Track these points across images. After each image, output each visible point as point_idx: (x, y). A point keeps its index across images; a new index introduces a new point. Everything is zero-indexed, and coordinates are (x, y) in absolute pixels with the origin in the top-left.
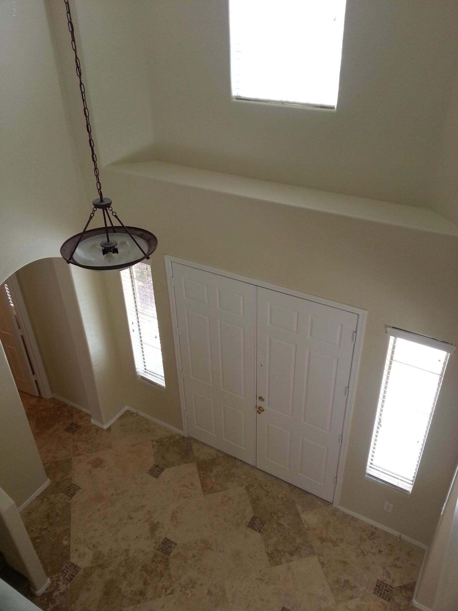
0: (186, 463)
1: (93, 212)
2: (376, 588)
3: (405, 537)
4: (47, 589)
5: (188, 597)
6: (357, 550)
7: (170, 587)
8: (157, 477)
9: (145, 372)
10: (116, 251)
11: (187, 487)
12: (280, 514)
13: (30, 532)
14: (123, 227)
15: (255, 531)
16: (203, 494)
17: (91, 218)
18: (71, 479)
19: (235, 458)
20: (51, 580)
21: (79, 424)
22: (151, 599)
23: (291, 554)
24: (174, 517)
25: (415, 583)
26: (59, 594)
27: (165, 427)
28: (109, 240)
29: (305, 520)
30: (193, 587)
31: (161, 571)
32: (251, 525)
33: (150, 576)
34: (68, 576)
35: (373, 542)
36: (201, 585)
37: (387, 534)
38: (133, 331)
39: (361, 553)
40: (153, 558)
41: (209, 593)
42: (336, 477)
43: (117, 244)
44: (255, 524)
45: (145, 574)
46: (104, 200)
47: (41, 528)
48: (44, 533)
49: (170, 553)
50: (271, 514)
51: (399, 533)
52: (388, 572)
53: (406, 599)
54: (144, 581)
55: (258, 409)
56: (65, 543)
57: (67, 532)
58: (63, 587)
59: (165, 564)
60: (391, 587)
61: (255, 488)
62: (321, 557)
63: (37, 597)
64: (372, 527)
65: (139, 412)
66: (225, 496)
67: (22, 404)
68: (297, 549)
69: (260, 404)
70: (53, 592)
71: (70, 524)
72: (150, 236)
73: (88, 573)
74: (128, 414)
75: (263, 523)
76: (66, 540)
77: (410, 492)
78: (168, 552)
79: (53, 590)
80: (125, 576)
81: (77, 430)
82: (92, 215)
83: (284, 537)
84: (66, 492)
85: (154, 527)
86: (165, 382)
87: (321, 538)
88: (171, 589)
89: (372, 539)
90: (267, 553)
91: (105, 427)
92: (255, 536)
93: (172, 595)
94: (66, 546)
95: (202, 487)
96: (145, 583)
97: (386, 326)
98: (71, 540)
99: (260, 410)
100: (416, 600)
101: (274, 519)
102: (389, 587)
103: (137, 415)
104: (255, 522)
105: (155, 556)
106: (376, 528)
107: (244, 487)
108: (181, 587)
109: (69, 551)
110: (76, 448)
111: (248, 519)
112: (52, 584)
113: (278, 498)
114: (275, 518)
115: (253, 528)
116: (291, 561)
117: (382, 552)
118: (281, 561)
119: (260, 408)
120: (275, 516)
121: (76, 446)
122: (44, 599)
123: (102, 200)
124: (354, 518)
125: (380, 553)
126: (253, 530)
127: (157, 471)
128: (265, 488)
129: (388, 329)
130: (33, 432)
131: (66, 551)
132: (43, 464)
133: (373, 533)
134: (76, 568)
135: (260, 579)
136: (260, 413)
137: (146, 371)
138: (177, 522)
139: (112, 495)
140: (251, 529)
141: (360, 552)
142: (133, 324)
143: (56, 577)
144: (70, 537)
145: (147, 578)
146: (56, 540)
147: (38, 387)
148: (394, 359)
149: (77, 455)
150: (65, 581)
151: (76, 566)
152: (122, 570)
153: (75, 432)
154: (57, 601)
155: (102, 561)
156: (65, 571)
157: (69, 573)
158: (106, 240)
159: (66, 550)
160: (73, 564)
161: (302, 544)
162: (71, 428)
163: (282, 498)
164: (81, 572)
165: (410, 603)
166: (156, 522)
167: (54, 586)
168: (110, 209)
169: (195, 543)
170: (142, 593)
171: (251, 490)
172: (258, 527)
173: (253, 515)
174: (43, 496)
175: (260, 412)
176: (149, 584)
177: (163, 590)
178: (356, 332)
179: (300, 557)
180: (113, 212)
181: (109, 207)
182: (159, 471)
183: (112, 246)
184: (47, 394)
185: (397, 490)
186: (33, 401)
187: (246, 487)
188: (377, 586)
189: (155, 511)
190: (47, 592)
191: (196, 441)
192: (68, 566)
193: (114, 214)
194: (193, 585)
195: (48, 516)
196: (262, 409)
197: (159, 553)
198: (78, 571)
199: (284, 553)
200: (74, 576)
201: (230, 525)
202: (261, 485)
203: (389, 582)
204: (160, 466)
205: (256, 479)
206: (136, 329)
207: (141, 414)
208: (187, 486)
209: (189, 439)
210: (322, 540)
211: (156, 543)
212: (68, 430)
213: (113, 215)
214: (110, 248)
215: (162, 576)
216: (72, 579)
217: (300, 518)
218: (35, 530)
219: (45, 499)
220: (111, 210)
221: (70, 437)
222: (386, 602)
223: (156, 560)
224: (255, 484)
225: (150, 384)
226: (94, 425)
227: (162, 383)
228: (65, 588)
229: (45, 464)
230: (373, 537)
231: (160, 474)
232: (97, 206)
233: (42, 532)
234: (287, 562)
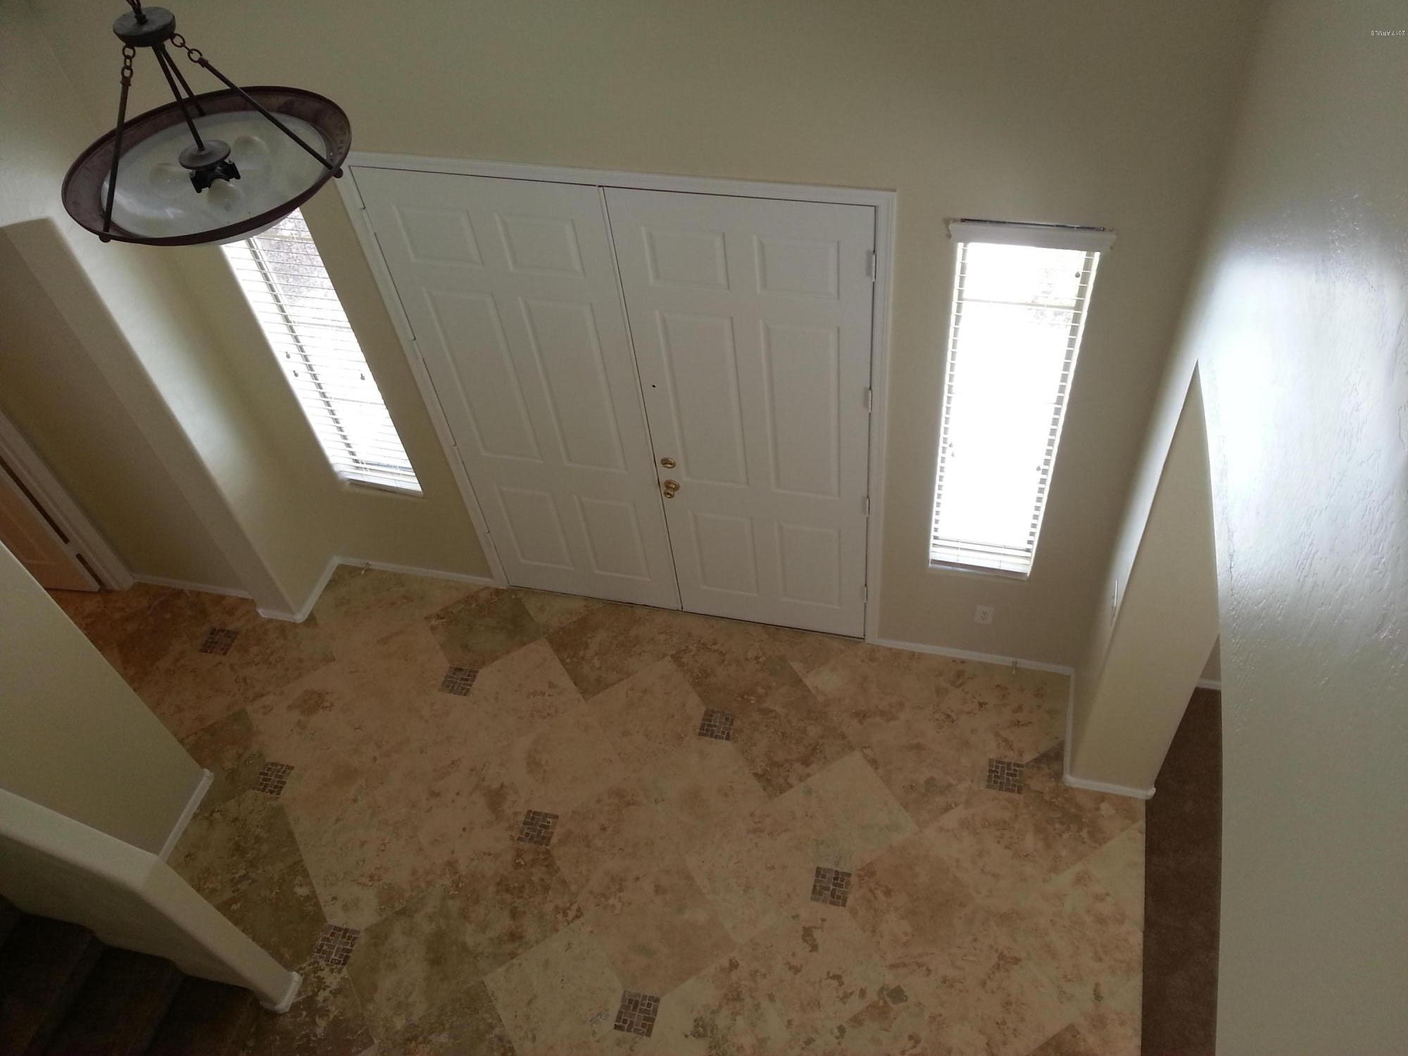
0: (523, 644)
1: (128, 64)
2: (990, 777)
3: (1025, 663)
4: (299, 994)
5: (617, 911)
6: (937, 716)
7: (572, 904)
8: (465, 692)
9: (357, 468)
10: (231, 172)
11: (543, 694)
12: (760, 691)
13: (209, 895)
14: (233, 90)
15: (718, 741)
16: (582, 699)
17: (126, 83)
18: (261, 755)
19: (631, 605)
20: (301, 974)
21: (230, 628)
22: (537, 942)
23: (806, 762)
24: (533, 764)
25: (1062, 745)
26: (330, 995)
27: (448, 580)
28: (200, 141)
29: (816, 687)
30: (621, 890)
31: (542, 880)
32: (706, 730)
33: (522, 897)
34: (335, 956)
35: (963, 690)
36: (637, 879)
37: (987, 667)
38: (296, 375)
39: (945, 720)
40: (515, 861)
41: (658, 889)
42: (866, 585)
43: (230, 152)
44: (715, 726)
45: (508, 897)
46: (147, 17)
47: (232, 880)
48: (243, 886)
49: (549, 839)
50: (742, 697)
51: (1012, 659)
52: (1006, 740)
53: (1050, 778)
54: (511, 911)
55: (665, 489)
56: (302, 891)
57: (298, 869)
58: (333, 980)
59: (546, 863)
60: (1019, 766)
61: (692, 654)
62: (867, 751)
63: (284, 1014)
64: (954, 661)
65: (370, 563)
66: (632, 689)
67: (67, 616)
68: (814, 749)
69: (666, 473)
70: (316, 994)
71: (298, 850)
72: (317, 105)
73: (378, 935)
74: (343, 575)
75: (730, 720)
76: (301, 886)
77: (1028, 575)
78: (544, 838)
79: (313, 991)
80: (464, 915)
81: (233, 641)
82: (127, 73)
83: (782, 732)
84: (261, 784)
85: (496, 798)
86: (417, 482)
87: (857, 714)
88: (575, 907)
89: (961, 685)
90: (756, 775)
91: (300, 617)
92: (722, 750)
93: (581, 918)
94: (308, 898)
95: (576, 685)
96: (514, 914)
97: (947, 222)
98: (314, 882)
99: (670, 489)
100: (1071, 775)
101: (751, 704)
102: (1014, 766)
103: (368, 570)
104: (712, 723)
105: (519, 854)
106: (963, 662)
107: (668, 658)
108: (596, 897)
109: (317, 904)
110: (247, 684)
111: (697, 721)
112: (305, 980)
113: (747, 659)
114: (752, 702)
115: (711, 736)
116: (808, 775)
117: (986, 706)
118: (789, 781)
119: (668, 484)
120: (752, 698)
121: (245, 679)
122: (301, 1015)
123: (141, 19)
124: (913, 654)
125: (982, 707)
126: (713, 739)
127: (462, 679)
128: (715, 647)
129: (952, 226)
130: (124, 676)
131: (310, 908)
132: (179, 741)
133: (959, 674)
134: (348, 935)
135: (755, 831)
136: (672, 496)
137: (360, 465)
138: (545, 771)
139: (375, 759)
140: (708, 739)
141: (943, 717)
142: (288, 356)
143: (309, 965)
144: (308, 875)
145: (516, 905)
146: (277, 893)
147: (90, 570)
148: (965, 296)
149: (254, 699)
150: (334, 967)
151: (346, 930)
152: (454, 906)
153: (228, 649)
154: (333, 1008)
155: (401, 901)
156: (325, 947)
157: (336, 948)
158: (189, 143)
159: (310, 905)
160: (338, 929)
161: (822, 737)
162: (216, 643)
163: (757, 658)
164: (363, 939)
165: (1059, 785)
166: (495, 785)
167: (313, 984)
168: (178, 40)
169: (599, 801)
170: (515, 936)
171: (685, 660)
172: (722, 730)
173: (703, 709)
174: (207, 810)
175: (672, 493)
176: (525, 913)
177: (558, 916)
178: (874, 251)
179: (824, 763)
180: (190, 52)
181: (172, 36)
182: (466, 680)
183: (218, 159)
184: (120, 577)
185: (999, 577)
186: (90, 605)
187: (672, 656)
188: (990, 771)
189: (487, 764)
190: (300, 999)
191: (531, 591)
192: (328, 936)
193: (195, 56)
194: (620, 884)
195: (239, 849)
196: (674, 486)
197: (526, 846)
198: (355, 938)
199: (791, 765)
200: (349, 951)
201: (660, 743)
202: (703, 644)
203: (1011, 757)
204: (464, 668)
205: (689, 634)
206: (302, 369)
207: (377, 565)
208: (541, 693)
209: (512, 590)
210: (862, 716)
211: (510, 828)
212: (207, 648)
213: (192, 60)
214: (211, 168)
215: (546, 889)
216: (347, 957)
217: (805, 686)
218: (219, 888)
219: (217, 815)
220: (183, 45)
221: (220, 663)
222: (1015, 796)
223: (523, 863)
224: (690, 647)
225: (379, 493)
226: (270, 621)
227: (411, 483)
228: (338, 980)
229: (183, 739)
230: (961, 681)
231: (470, 685)
232: (131, 41)
233: (239, 886)
234: (801, 780)
